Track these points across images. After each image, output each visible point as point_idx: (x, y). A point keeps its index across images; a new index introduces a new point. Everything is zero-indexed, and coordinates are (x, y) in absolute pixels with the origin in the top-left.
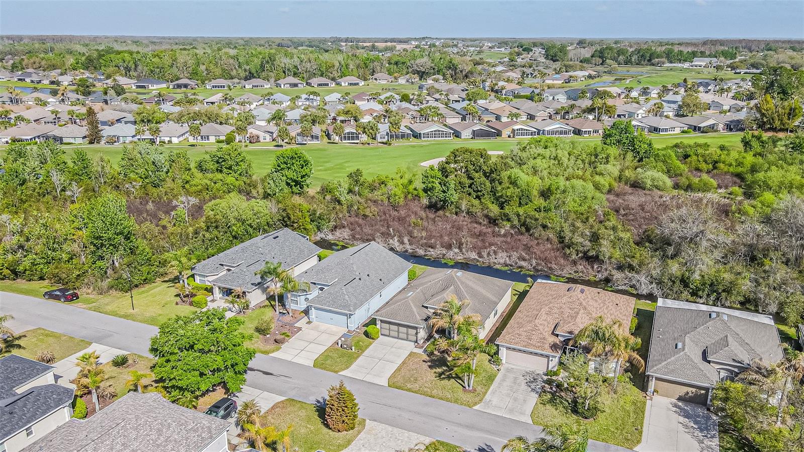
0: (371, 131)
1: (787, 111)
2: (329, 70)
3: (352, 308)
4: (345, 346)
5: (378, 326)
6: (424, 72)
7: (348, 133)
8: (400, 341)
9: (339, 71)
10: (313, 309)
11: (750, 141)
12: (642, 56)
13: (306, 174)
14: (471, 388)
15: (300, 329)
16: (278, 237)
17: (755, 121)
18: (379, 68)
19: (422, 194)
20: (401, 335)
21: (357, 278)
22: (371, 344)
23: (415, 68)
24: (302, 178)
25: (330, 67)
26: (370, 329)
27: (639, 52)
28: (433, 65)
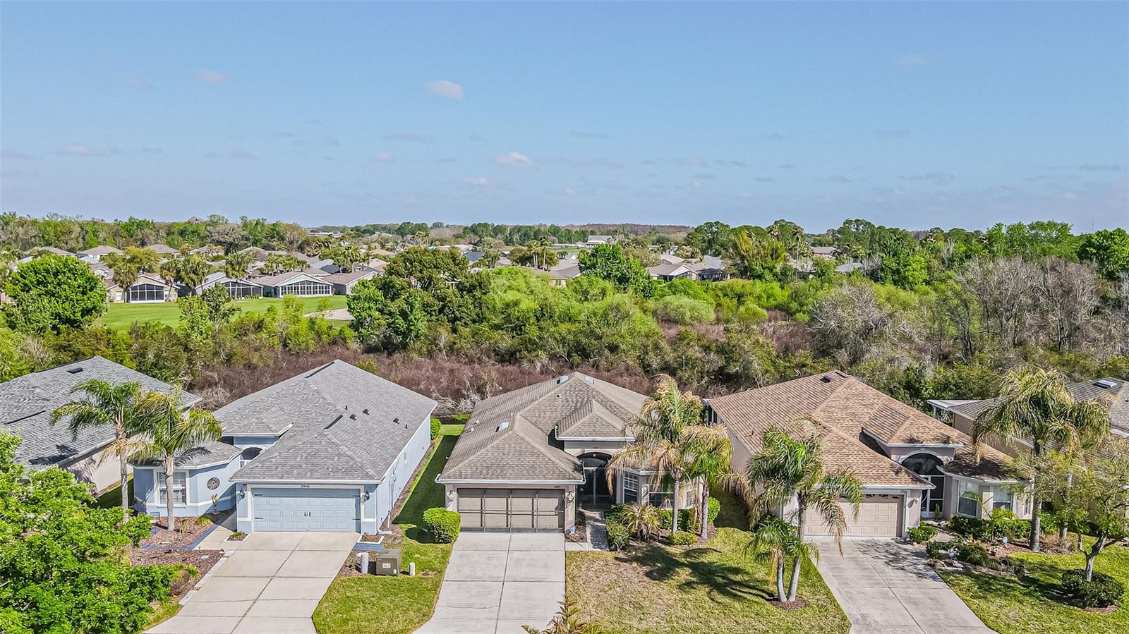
0: (192, 275)
1: (770, 252)
2: (62, 238)
3: (371, 472)
4: (387, 566)
5: (451, 507)
6: (231, 244)
7: (142, 287)
8: (516, 536)
9: (80, 240)
10: (249, 494)
11: (762, 274)
12: (525, 234)
13: (94, 308)
14: (792, 599)
15: (216, 556)
16: (81, 370)
17: (734, 266)
18: (152, 238)
19: (350, 333)
20: (516, 522)
21: (346, 416)
22: (446, 554)
23: (216, 237)
24: (83, 316)
25: (63, 233)
26: (431, 515)
27: (519, 231)
28: (245, 233)
